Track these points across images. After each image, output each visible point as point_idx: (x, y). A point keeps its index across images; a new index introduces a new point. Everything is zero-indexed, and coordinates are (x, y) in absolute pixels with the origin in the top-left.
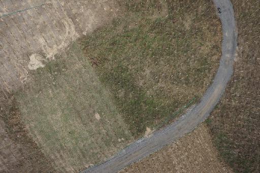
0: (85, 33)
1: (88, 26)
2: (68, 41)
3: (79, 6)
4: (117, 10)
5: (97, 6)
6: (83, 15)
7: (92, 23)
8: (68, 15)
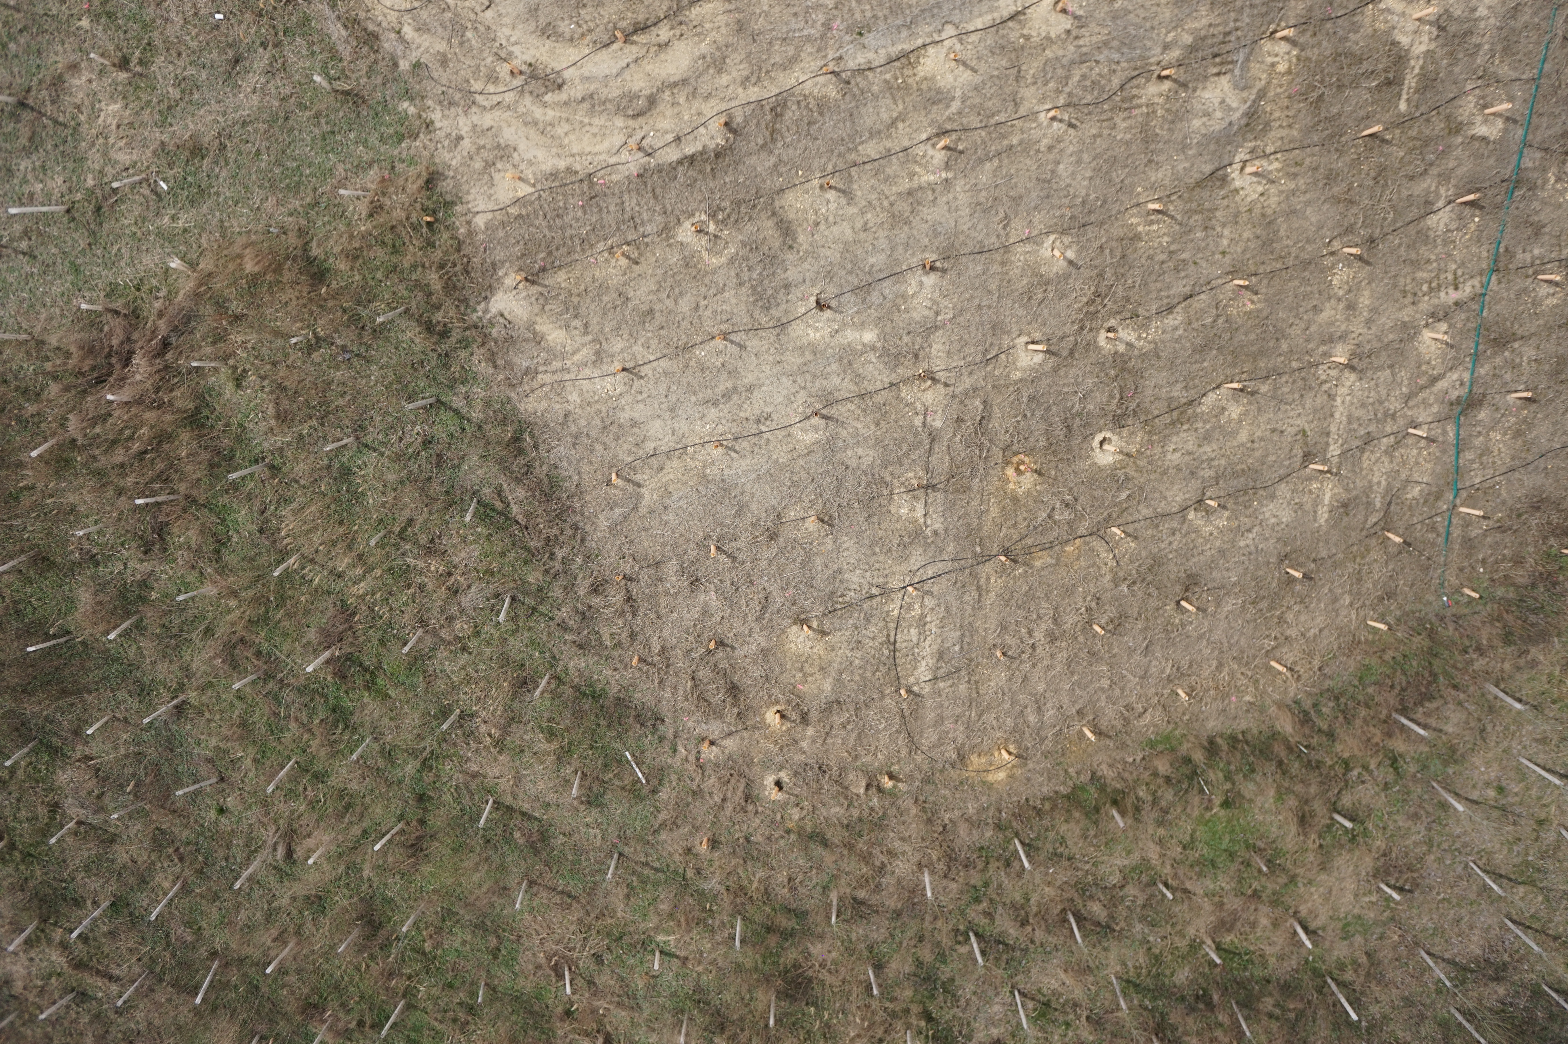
0: (508, 300)
1: (599, 357)
2: (441, 46)
3: (875, 298)
4: (770, 780)
5: (847, 542)
6: (755, 329)
7: (634, 423)
8: (778, 107)
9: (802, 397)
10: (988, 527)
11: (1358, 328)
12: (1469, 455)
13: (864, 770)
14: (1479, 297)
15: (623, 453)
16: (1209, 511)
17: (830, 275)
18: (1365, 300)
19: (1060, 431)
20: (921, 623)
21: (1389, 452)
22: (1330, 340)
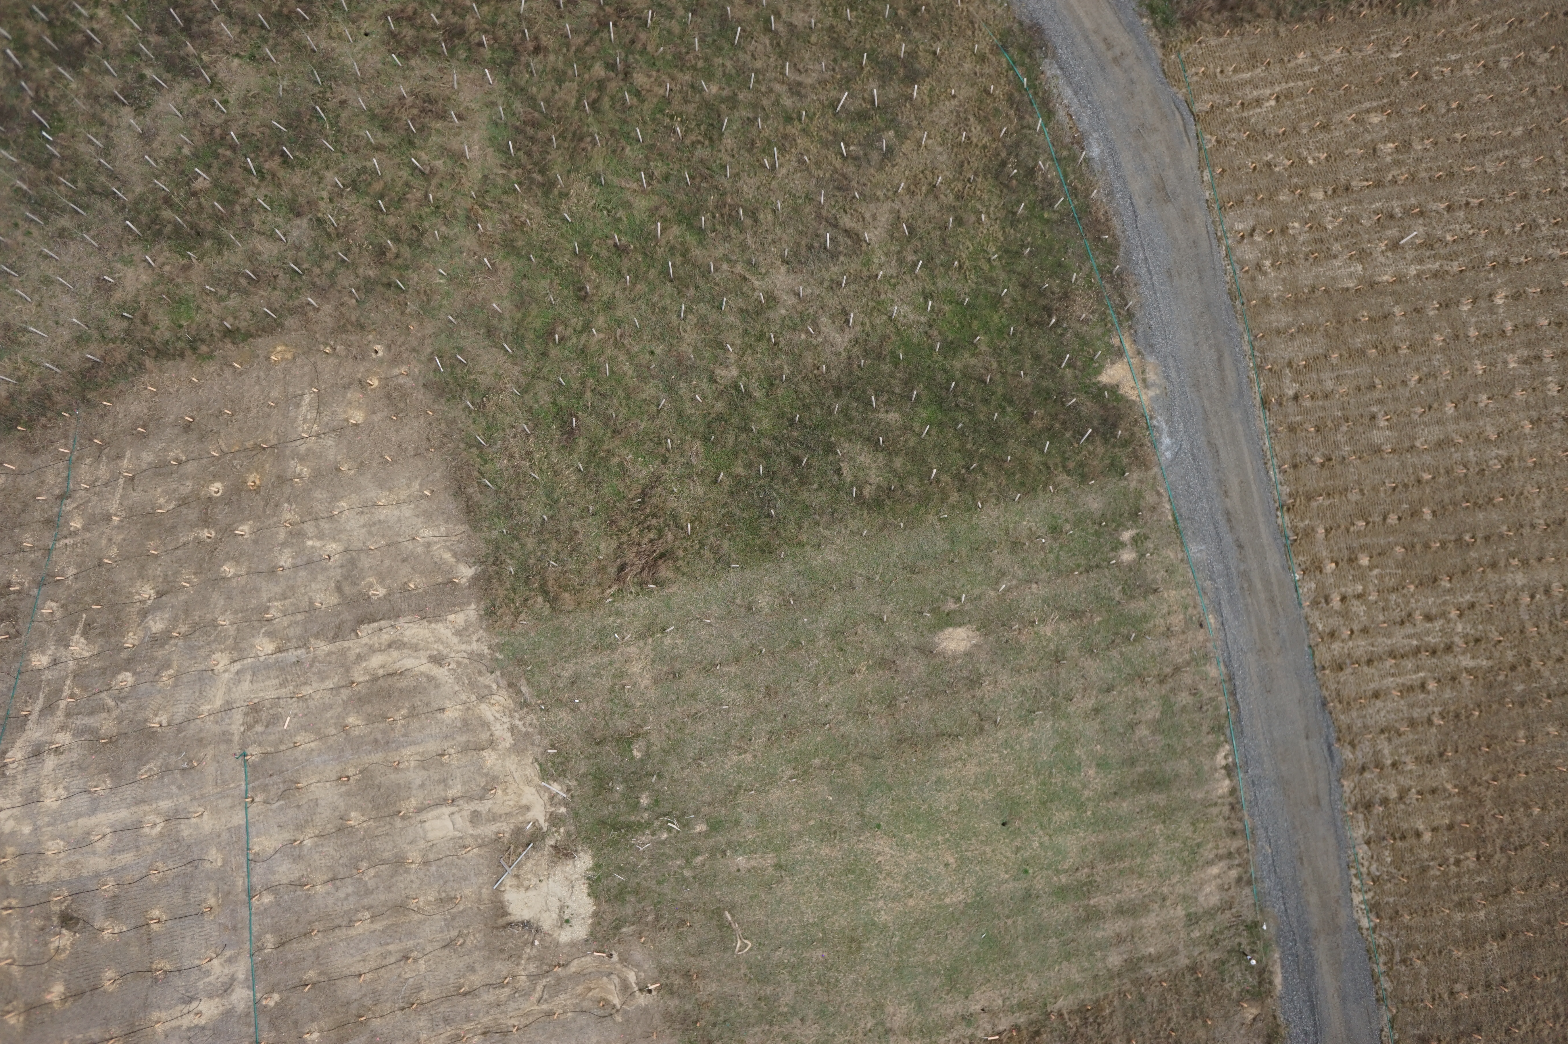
0: (466, 572)
1: (428, 545)
2: (481, 679)
3: (305, 559)
4: (380, 354)
5: (331, 458)
6: (359, 550)
7: (418, 516)
8: (335, 638)
9: (342, 520)
10: (271, 460)
11: (108, 531)
12: (64, 475)
13: (338, 356)
14: (57, 540)
15: (424, 504)
16: (176, 460)
17: (323, 569)
18: (104, 542)
19: (234, 498)
20: (305, 420)
21: (98, 479)
22: (120, 527)
